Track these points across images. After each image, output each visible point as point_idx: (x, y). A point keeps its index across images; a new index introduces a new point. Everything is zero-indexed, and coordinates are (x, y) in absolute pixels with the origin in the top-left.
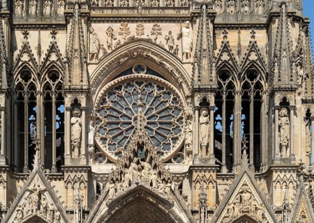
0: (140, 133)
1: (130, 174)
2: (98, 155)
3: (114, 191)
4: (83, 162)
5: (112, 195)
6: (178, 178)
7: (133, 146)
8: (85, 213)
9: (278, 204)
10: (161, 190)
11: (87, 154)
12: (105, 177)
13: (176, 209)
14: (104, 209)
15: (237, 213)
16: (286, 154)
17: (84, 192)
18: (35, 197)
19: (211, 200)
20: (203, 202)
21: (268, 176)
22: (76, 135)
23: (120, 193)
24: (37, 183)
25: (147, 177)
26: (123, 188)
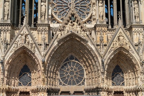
0: (73, 9)
1: (68, 27)
2: (53, 20)
3: (60, 35)
4: (46, 22)
5: (60, 37)
6: (90, 30)
7: (69, 15)
8: (47, 45)
9: (136, 42)
10: (82, 35)
11: (48, 19)
12: (56, 29)
13: (89, 44)
14: (56, 43)
15: (118, 46)
16: (138, 20)
17: (47, 36)
18: (23, 37)
19: (105, 40)
20: (101, 40)
21: (130, 29)
22: (43, 10)
23: (63, 36)
24: (25, 31)
25: (76, 29)
26: (65, 34)
